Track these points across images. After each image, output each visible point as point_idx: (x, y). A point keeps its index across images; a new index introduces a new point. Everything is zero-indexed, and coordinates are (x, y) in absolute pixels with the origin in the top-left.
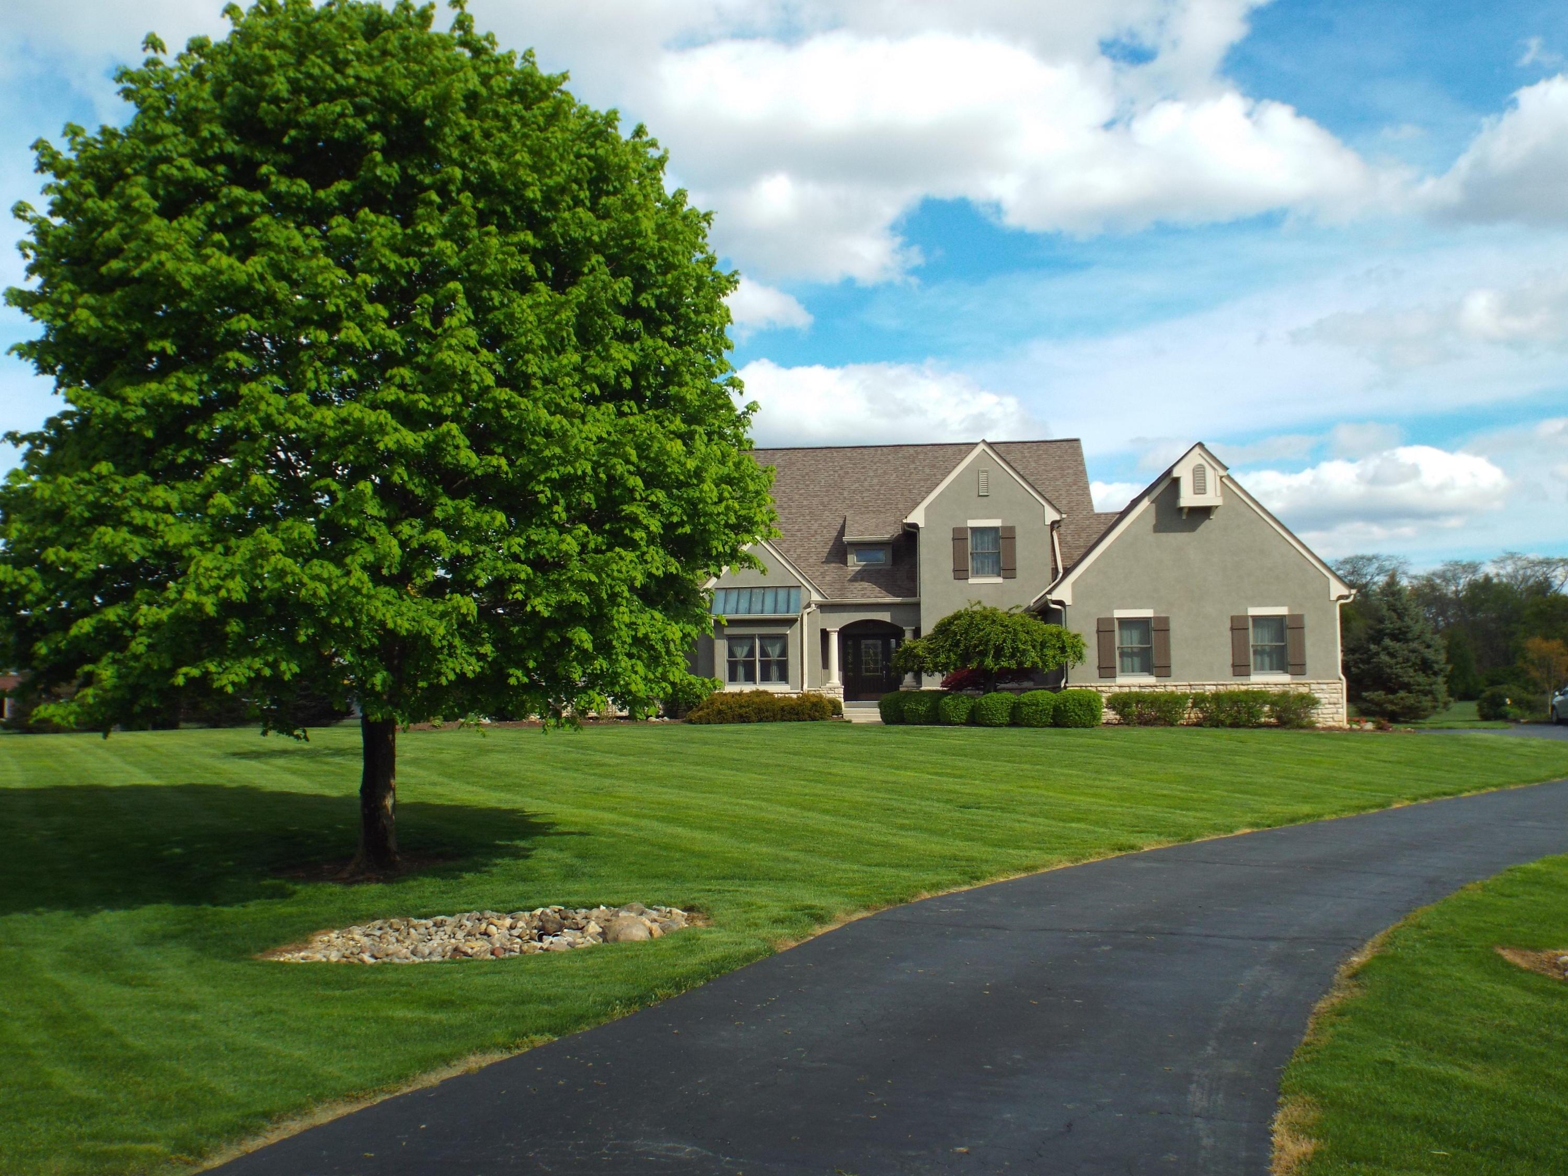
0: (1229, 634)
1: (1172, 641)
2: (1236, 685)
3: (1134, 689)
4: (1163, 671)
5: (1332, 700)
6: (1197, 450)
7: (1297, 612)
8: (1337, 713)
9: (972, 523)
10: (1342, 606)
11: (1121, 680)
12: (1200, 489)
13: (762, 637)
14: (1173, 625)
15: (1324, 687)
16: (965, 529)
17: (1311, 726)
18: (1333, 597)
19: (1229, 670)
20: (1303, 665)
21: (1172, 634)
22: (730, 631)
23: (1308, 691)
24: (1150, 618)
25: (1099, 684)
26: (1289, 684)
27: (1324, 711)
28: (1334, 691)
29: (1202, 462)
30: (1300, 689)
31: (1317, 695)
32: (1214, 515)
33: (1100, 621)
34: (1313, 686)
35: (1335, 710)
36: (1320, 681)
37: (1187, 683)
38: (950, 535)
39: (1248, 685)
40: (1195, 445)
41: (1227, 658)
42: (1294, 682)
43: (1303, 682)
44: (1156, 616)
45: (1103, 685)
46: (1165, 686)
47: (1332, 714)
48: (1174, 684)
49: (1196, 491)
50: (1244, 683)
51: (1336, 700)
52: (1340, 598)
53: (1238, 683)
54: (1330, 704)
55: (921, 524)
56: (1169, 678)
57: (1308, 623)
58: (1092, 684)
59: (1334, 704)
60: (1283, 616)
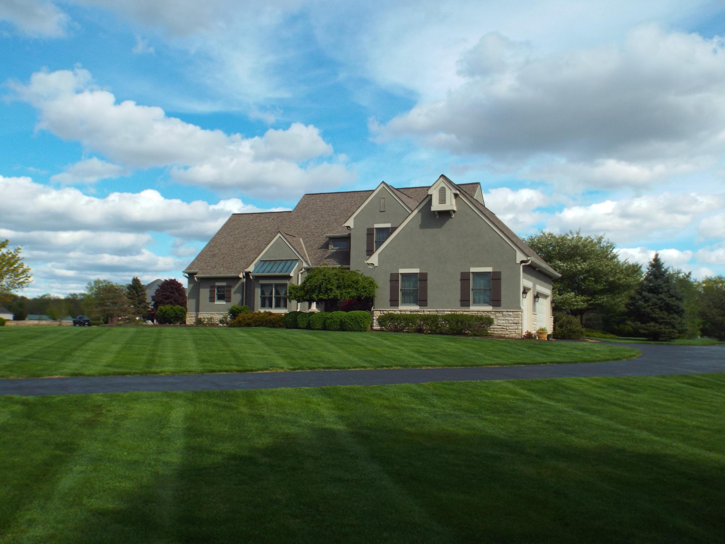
0: (459, 283)
1: (429, 286)
2: (461, 311)
3: (407, 313)
4: (423, 302)
5: (515, 321)
6: (442, 179)
7: (497, 270)
8: (518, 329)
9: (376, 226)
10: (523, 266)
11: (401, 308)
12: (442, 200)
13: (277, 285)
14: (429, 277)
15: (511, 313)
16: (373, 229)
17: (487, 335)
18: (518, 261)
19: (459, 303)
20: (500, 300)
21: (429, 282)
22: (262, 282)
23: (502, 316)
24: (418, 273)
25: (389, 310)
26: (491, 312)
27: (510, 328)
28: (517, 316)
29: (444, 186)
30: (497, 314)
31: (506, 318)
32: (453, 216)
33: (392, 275)
34: (504, 313)
35: (516, 327)
36: (508, 310)
37: (435, 310)
38: (365, 232)
39: (468, 311)
40: (440, 177)
41: (458, 296)
42: (494, 310)
43: (499, 310)
44: (421, 272)
45: (392, 310)
46: (424, 311)
47: (515, 329)
48: (429, 310)
49: (441, 202)
50: (466, 310)
51: (517, 322)
52: (522, 262)
53: (463, 310)
54: (514, 323)
55: (352, 227)
56: (426, 307)
57: (503, 277)
58: (386, 310)
59: (516, 323)
60: (490, 272)
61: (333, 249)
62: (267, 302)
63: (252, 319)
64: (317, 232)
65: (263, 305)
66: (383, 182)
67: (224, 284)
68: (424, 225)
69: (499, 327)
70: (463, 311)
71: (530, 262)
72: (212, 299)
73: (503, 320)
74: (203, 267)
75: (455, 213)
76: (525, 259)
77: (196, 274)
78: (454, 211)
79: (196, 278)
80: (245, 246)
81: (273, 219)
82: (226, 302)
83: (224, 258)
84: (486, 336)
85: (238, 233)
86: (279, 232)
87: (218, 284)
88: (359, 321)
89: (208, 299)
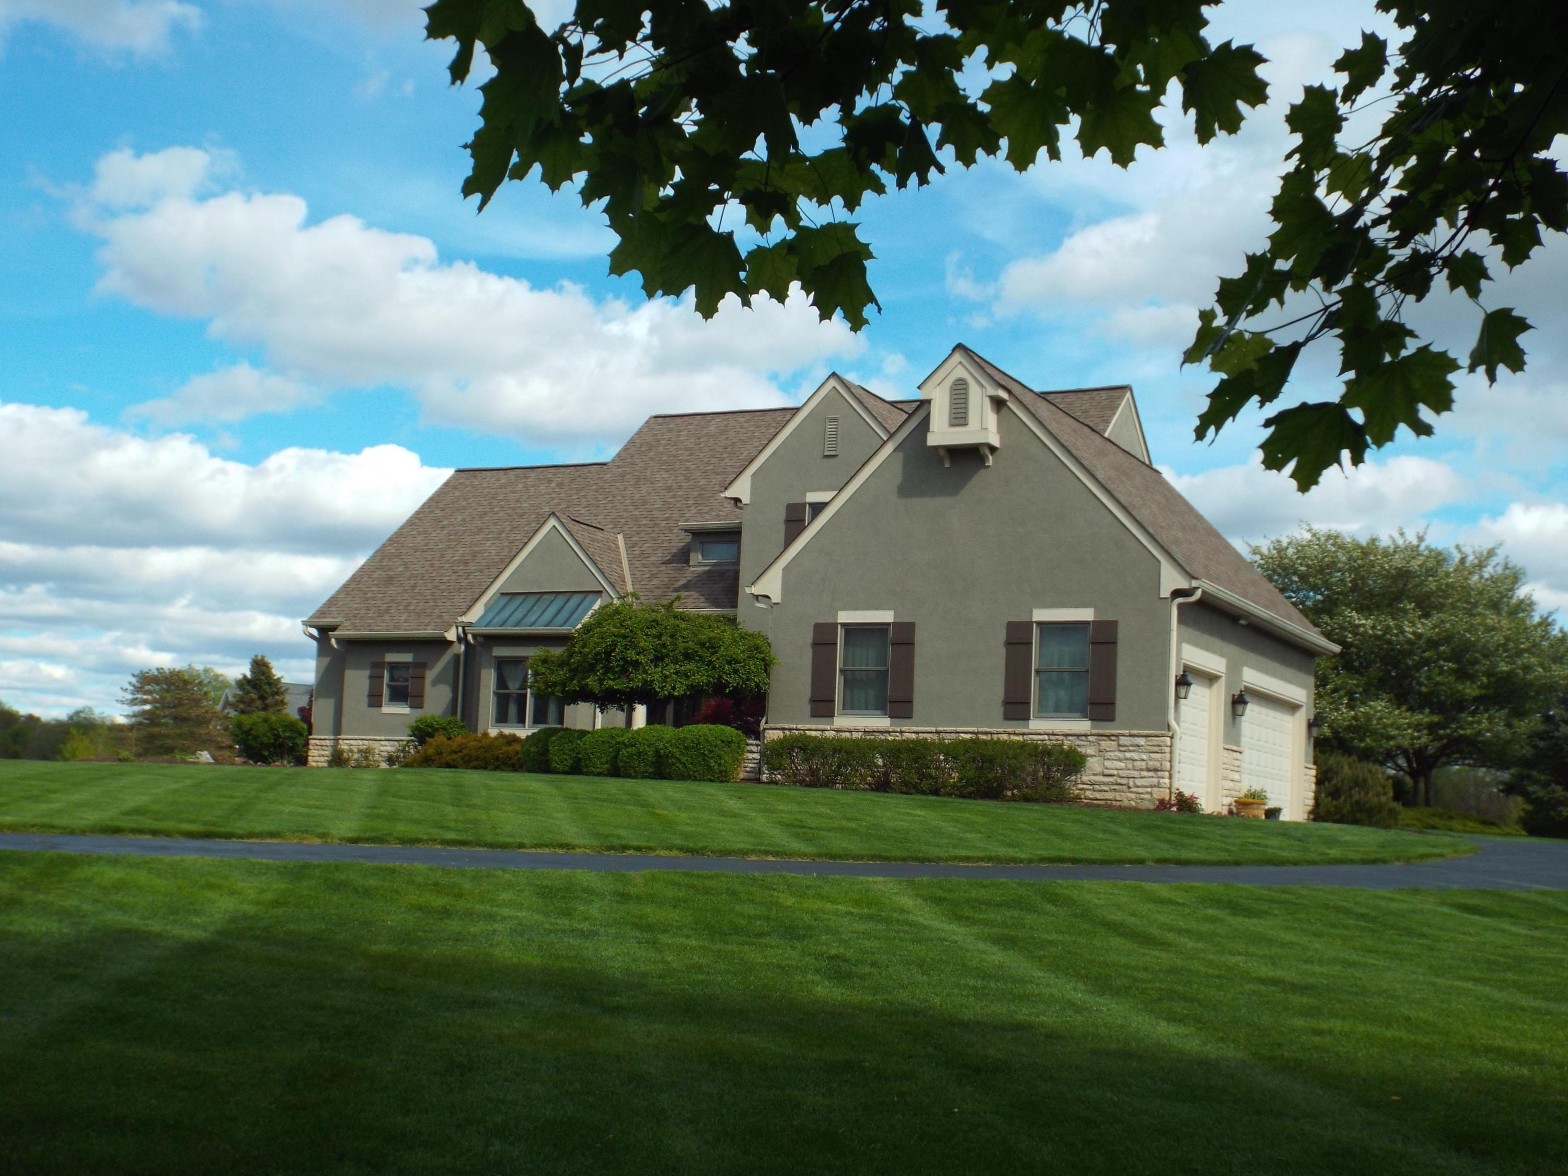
0: (1002, 651)
1: (917, 660)
2: (1004, 733)
3: (856, 736)
4: (900, 707)
5: (1151, 764)
6: (958, 357)
7: (1108, 617)
8: (1158, 786)
9: (813, 497)
10: (1180, 606)
11: (841, 721)
12: (959, 417)
13: (538, 662)
14: (920, 636)
15: (1142, 741)
16: (802, 506)
18: (1165, 593)
19: (999, 711)
20: (1111, 704)
21: (918, 649)
22: (501, 651)
23: (1116, 748)
24: (888, 624)
25: (808, 726)
26: (1086, 735)
27: (1139, 782)
28: (1156, 749)
29: (964, 374)
30: (1102, 743)
31: (1128, 755)
32: (990, 460)
33: (818, 628)
34: (1123, 740)
35: (1155, 780)
36: (1135, 732)
37: (934, 729)
38: (782, 515)
39: (1023, 734)
40: (954, 350)
41: (997, 690)
42: (1094, 731)
43: (1107, 732)
44: (898, 621)
45: (814, 727)
46: (901, 732)
47: (1151, 786)
48: (915, 729)
49: (954, 421)
50: (1018, 730)
51: (1158, 764)
52: (1177, 593)
53: (1009, 730)
54: (1148, 770)
55: (746, 499)
56: (908, 721)
57: (1123, 635)
58: (799, 726)
59: (1156, 770)
60: (1086, 623)
61: (700, 564)
62: (513, 710)
63: (460, 751)
64: (667, 519)
65: (502, 718)
66: (834, 374)
67: (407, 657)
68: (908, 489)
69: (1106, 779)
70: (1009, 734)
71: (1198, 594)
72: (375, 700)
73: (1120, 760)
74: (356, 612)
75: (997, 453)
76: (1184, 584)
77: (334, 628)
78: (993, 449)
79: (333, 641)
80: (474, 555)
81: (560, 485)
82: (410, 707)
83: (414, 587)
84: (1061, 801)
85: (463, 520)
86: (553, 513)
87: (391, 657)
88: (706, 753)
89: (366, 700)
